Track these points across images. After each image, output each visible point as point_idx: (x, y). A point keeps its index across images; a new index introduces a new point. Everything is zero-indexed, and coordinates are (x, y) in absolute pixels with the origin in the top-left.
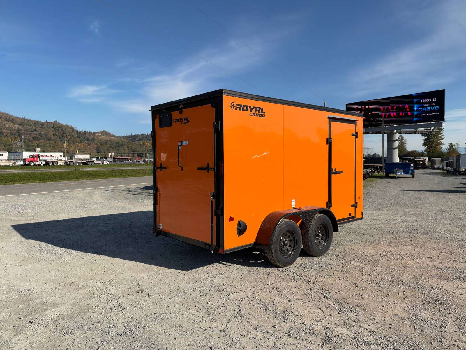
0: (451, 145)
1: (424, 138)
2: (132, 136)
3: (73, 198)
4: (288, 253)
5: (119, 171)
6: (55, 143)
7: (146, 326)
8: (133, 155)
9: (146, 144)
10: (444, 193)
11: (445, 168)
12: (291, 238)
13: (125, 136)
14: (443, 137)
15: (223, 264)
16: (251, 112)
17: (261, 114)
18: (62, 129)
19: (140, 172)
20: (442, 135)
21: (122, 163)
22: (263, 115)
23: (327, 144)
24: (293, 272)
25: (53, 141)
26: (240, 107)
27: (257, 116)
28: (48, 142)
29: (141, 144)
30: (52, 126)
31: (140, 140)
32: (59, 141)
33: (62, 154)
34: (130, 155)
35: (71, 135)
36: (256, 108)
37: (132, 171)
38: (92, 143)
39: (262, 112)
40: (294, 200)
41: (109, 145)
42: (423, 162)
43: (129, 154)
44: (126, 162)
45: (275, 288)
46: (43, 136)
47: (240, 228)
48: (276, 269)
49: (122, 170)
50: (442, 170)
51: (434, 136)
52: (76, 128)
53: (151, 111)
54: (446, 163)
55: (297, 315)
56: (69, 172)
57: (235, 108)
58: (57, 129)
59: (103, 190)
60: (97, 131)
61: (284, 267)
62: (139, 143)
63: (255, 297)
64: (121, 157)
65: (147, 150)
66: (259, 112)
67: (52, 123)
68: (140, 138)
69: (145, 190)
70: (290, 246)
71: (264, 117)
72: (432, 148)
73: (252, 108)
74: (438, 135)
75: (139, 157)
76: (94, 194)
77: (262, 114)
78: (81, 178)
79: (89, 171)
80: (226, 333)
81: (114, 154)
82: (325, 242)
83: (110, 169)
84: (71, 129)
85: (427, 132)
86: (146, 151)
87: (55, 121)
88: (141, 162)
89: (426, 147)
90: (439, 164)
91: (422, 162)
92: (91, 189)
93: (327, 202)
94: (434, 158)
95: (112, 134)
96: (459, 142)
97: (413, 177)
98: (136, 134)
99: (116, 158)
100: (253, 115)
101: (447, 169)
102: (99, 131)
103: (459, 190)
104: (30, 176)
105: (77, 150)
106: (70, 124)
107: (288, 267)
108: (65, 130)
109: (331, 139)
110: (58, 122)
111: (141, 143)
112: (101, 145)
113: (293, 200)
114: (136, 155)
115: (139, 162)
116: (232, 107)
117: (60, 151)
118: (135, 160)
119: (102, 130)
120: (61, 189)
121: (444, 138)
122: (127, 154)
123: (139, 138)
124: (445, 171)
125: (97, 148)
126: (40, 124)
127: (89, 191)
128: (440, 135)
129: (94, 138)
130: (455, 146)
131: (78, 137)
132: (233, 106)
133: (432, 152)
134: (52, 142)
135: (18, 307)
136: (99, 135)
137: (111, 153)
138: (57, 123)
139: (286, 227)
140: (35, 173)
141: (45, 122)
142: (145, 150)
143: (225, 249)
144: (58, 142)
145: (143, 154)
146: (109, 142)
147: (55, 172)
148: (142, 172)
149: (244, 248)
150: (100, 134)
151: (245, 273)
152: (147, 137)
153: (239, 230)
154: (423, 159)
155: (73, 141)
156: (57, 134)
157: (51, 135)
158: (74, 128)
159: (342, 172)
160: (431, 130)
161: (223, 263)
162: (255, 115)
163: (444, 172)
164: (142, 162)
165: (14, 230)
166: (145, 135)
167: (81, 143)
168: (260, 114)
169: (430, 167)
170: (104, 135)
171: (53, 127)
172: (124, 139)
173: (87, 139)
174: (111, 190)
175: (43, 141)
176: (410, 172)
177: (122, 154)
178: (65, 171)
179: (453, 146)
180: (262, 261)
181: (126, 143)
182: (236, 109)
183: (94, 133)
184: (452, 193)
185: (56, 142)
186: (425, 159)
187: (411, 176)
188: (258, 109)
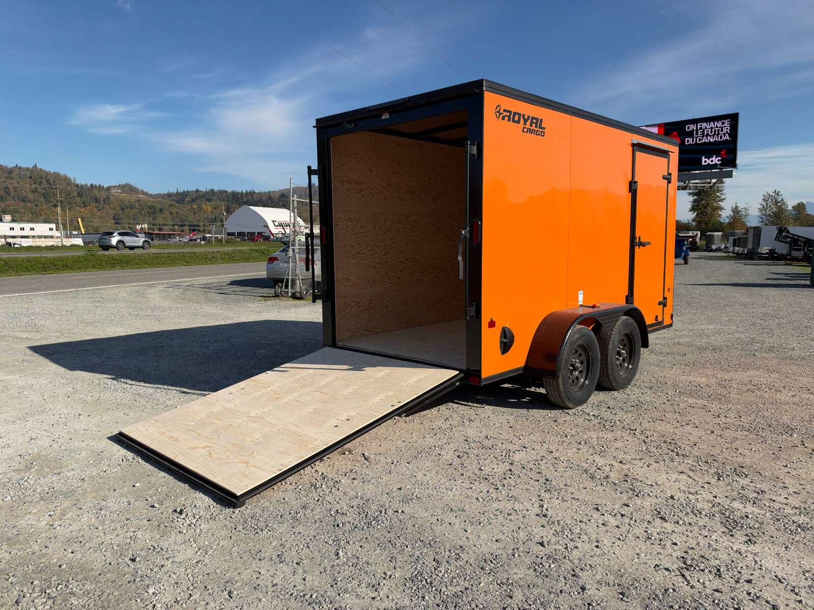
0: (736, 210)
1: (691, 198)
2: (177, 193)
3: (115, 300)
4: (577, 383)
5: (170, 255)
6: (37, 206)
7: (400, 511)
8: (181, 228)
9: (204, 208)
10: (753, 288)
11: (731, 249)
12: (583, 358)
13: (166, 193)
14: (722, 197)
15: (461, 404)
16: (524, 126)
17: (539, 130)
18: (48, 181)
19: (208, 257)
20: (722, 194)
21: (165, 242)
22: (542, 132)
23: (630, 191)
24: (595, 416)
25: (31, 203)
26: (508, 114)
27: (533, 133)
28: (22, 204)
29: (194, 209)
30: (28, 176)
31: (193, 201)
32: (44, 203)
33: (53, 226)
34: (176, 227)
35: (66, 191)
36: (533, 118)
37: (193, 255)
38: (106, 207)
39: (540, 127)
40: (582, 292)
41: (136, 210)
42: (693, 239)
43: (174, 225)
44: (172, 241)
45: (582, 443)
46: (12, 193)
47: (506, 340)
48: (561, 411)
49: (175, 253)
50: (726, 252)
51: (709, 195)
52: (74, 178)
53: (316, 128)
54: (732, 240)
55: (651, 485)
56: (79, 257)
57: (501, 116)
58: (40, 180)
59: (160, 287)
60: (114, 185)
61: (575, 407)
62: (192, 206)
63: (559, 458)
64: (160, 231)
65: (207, 218)
66: (535, 127)
67: (28, 169)
68: (193, 197)
69: (235, 286)
70: (581, 372)
71: (543, 136)
72: (704, 215)
73: (526, 117)
74: (715, 194)
75: (193, 232)
76: (148, 293)
77: (541, 130)
78: (101, 267)
79: (116, 255)
80: (549, 518)
81: (146, 226)
82: (629, 364)
83: (152, 252)
84: (64, 181)
85: (704, 187)
86: (204, 221)
87: (34, 165)
88: (199, 240)
89: (695, 214)
90: (720, 242)
91: (691, 240)
92: (140, 285)
93: (627, 297)
94: (710, 232)
95: (142, 190)
96: (748, 206)
97: (686, 263)
98: (186, 190)
99: (153, 234)
100: (527, 131)
101: (734, 249)
102: (117, 185)
103: (774, 282)
104: (6, 263)
105: (79, 219)
106: (62, 172)
107: (580, 408)
108: (54, 182)
109: (636, 182)
110: (39, 167)
111: (194, 206)
112: (123, 209)
113: (580, 292)
114: (187, 228)
115: (196, 240)
116: (498, 114)
117: (46, 221)
118: (188, 237)
119: (124, 184)
120: (83, 286)
121: (724, 199)
122: (171, 227)
123: (190, 197)
124: (731, 254)
125: (114, 216)
126: (6, 171)
127: (136, 288)
128: (718, 194)
129: (108, 198)
130: (742, 213)
131: (79, 195)
132: (499, 112)
133: (705, 222)
134: (29, 204)
135: (134, 486)
136: (116, 192)
137: (142, 224)
138: (38, 170)
139: (579, 338)
140: (16, 259)
141: (14, 167)
142: (202, 219)
143: (482, 377)
144: (42, 205)
145: (198, 226)
146: (137, 205)
147: (54, 257)
148: (210, 257)
149: (509, 376)
150: (119, 191)
151: (511, 418)
152: (206, 195)
153: (503, 344)
154: (693, 233)
155: (70, 203)
156: (39, 190)
157: (27, 192)
158: (70, 180)
159: (649, 243)
160: (712, 185)
161: (461, 402)
162: (530, 131)
163: (729, 256)
164: (201, 240)
165: (36, 355)
166: (202, 191)
167: (84, 206)
168: (537, 131)
169: (705, 248)
170: (126, 193)
171: (30, 177)
172: (164, 199)
173: (97, 200)
174: (177, 286)
175: (13, 202)
176: (683, 254)
177: (162, 227)
178: (71, 256)
179: (740, 211)
180: (527, 399)
181: (167, 206)
182: (503, 118)
183: (109, 189)
184: (769, 288)
185: (38, 204)
186: (697, 235)
187: (683, 261)
188: (535, 121)
